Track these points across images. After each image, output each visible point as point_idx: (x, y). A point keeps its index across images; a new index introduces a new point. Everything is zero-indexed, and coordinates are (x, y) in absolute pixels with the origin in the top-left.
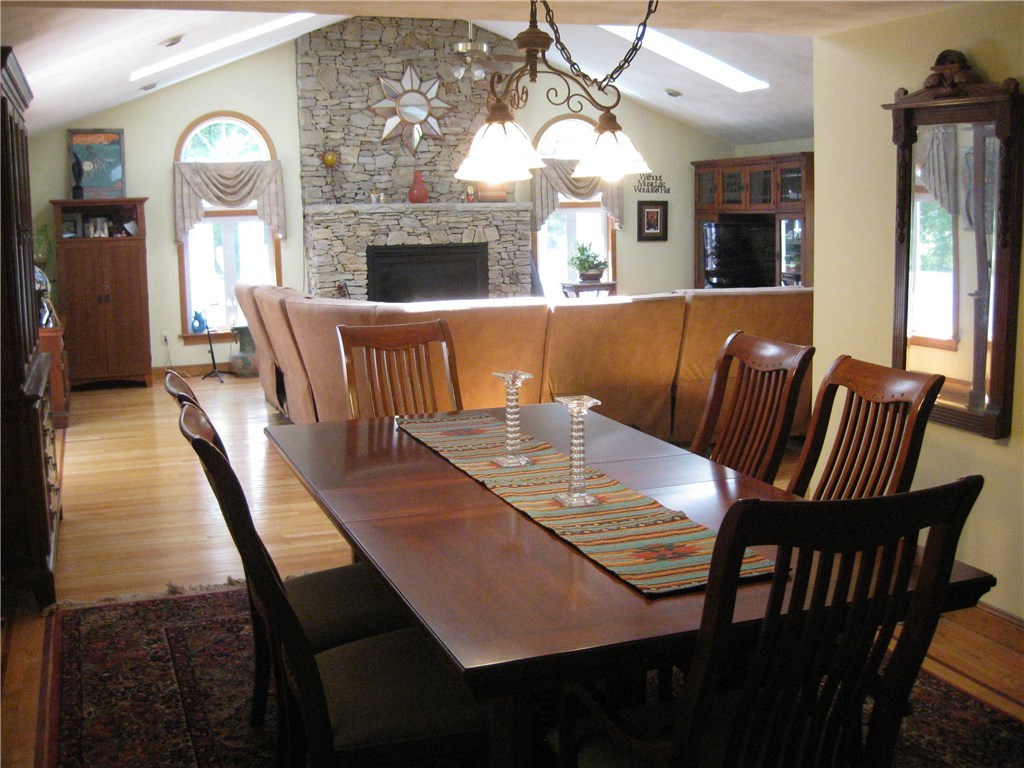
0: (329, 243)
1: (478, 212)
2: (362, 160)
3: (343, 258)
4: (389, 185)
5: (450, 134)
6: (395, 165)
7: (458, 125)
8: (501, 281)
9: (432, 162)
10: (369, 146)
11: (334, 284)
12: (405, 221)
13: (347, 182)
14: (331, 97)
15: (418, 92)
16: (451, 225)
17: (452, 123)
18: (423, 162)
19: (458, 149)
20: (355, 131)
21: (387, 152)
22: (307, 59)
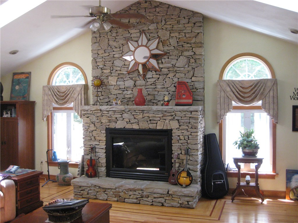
0: (89, 125)
1: (166, 111)
2: (118, 83)
3: (94, 133)
4: (131, 96)
5: (164, 68)
6: (135, 85)
7: (169, 63)
8: (180, 152)
9: (154, 84)
10: (122, 76)
11: (89, 146)
12: (125, 115)
13: (111, 94)
14: (105, 52)
15: (146, 46)
16: (150, 118)
17: (166, 62)
18: (149, 83)
19: (168, 76)
20: (115, 68)
21: (132, 79)
22: (95, 35)
